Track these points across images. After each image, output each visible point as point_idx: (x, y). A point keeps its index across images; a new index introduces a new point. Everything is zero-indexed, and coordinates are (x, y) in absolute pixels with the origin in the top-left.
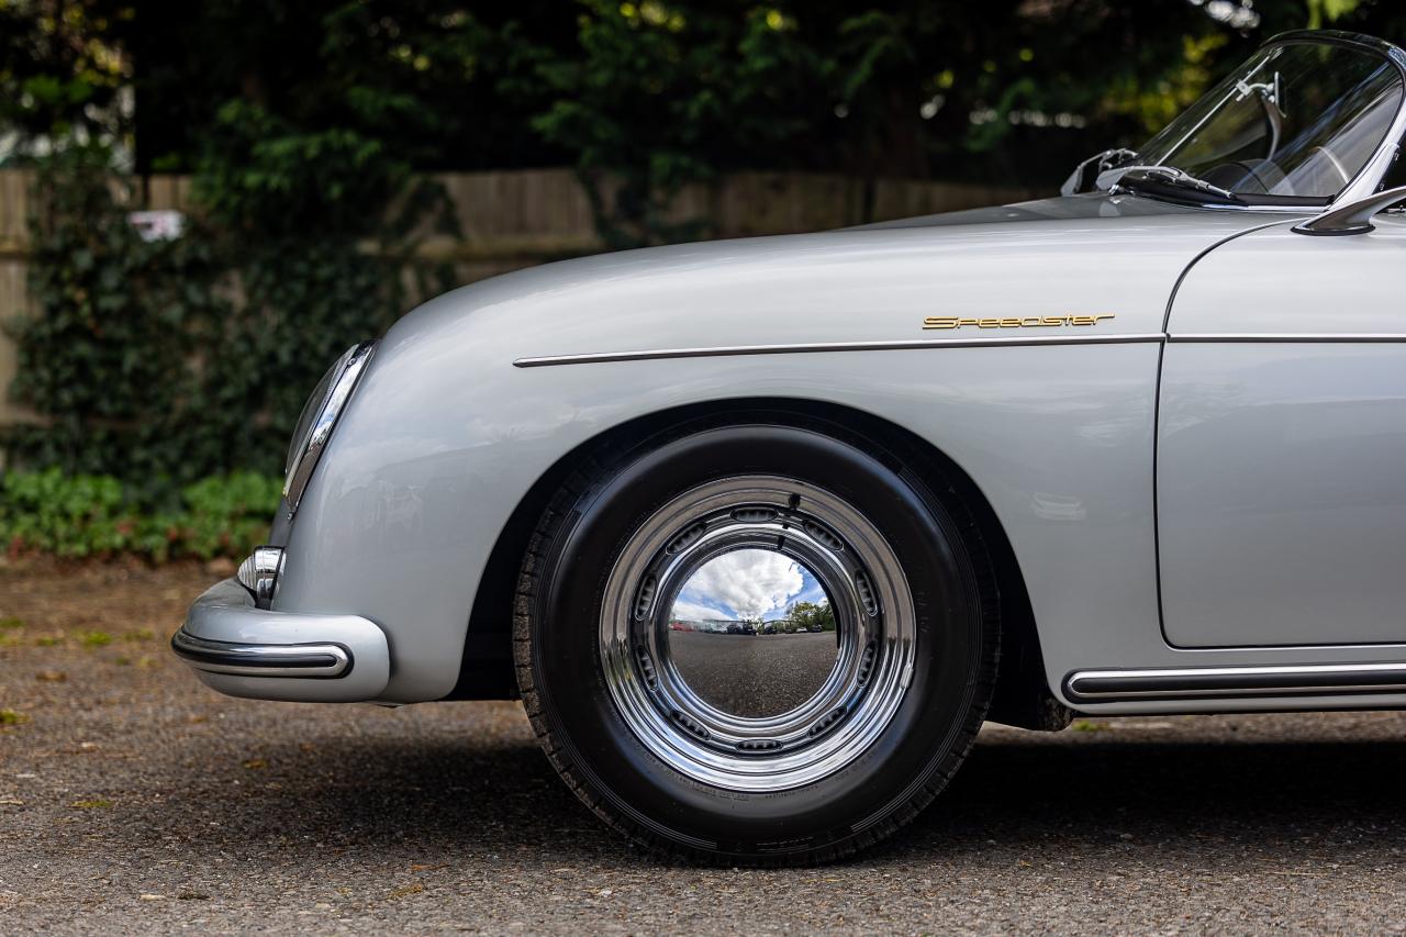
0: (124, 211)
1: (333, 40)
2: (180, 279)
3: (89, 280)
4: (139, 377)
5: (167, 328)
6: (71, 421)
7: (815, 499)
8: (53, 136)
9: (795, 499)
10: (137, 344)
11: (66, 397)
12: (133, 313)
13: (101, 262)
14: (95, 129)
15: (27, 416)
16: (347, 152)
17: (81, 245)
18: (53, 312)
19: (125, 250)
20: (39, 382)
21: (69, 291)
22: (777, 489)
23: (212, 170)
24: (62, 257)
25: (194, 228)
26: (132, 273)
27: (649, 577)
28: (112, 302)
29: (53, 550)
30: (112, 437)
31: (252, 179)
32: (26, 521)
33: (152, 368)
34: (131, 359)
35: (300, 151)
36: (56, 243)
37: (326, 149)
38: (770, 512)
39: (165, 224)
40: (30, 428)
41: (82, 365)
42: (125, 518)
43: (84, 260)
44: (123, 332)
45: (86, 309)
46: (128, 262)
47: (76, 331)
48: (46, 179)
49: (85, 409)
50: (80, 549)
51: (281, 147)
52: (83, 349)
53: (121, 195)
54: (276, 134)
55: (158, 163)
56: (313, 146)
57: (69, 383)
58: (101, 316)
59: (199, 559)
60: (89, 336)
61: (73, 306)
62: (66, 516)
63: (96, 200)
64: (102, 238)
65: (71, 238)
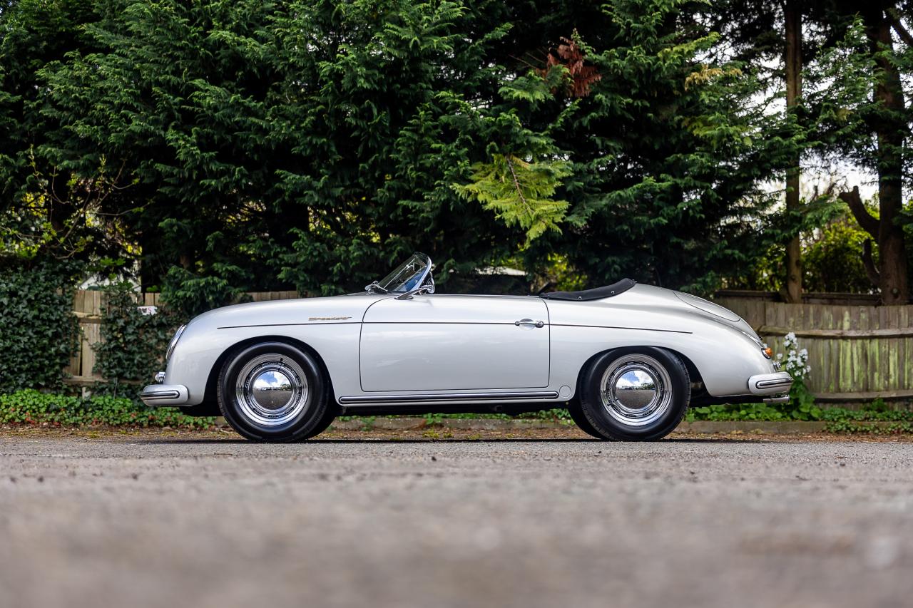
0: (136, 305)
1: (211, 245)
2: (156, 330)
3: (123, 330)
4: (140, 365)
5: (151, 347)
6: (115, 380)
7: (287, 359)
8: (110, 279)
9: (282, 359)
10: (140, 353)
11: (114, 371)
12: (139, 342)
13: (127, 323)
14: (127, 275)
15: (99, 379)
16: (215, 284)
17: (120, 317)
18: (110, 341)
19: (136, 318)
20: (104, 366)
21: (115, 333)
22: (278, 357)
23: (168, 290)
24: (114, 321)
25: (161, 312)
26: (138, 327)
27: (248, 377)
28: (131, 338)
29: (108, 422)
30: (130, 386)
31: (181, 293)
32: (98, 413)
33: (145, 362)
34: (137, 358)
35: (198, 284)
36: (111, 317)
37: (207, 283)
38: (276, 362)
39: (151, 310)
40: (100, 383)
41: (119, 360)
42: (134, 412)
43: (121, 323)
44: (135, 348)
45: (121, 340)
46: (137, 324)
47: (118, 348)
48: (108, 293)
49: (120, 376)
50: (118, 422)
51: (190, 282)
52: (120, 354)
53: (135, 299)
54: (190, 278)
55: (149, 289)
56: (203, 282)
57: (114, 367)
58: (127, 343)
59: (159, 426)
60: (121, 349)
61: (116, 339)
62: (113, 411)
63: (125, 301)
64: (128, 315)
65: (116, 315)
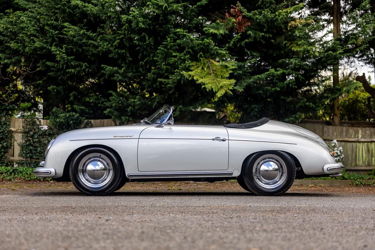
0: (38, 125)
1: (72, 98)
2: (47, 136)
3: (32, 136)
4: (40, 153)
6: (29, 159)
7: (103, 156)
10: (40, 147)
11: (28, 155)
12: (39, 142)
13: (34, 133)
15: (21, 159)
16: (73, 116)
17: (31, 131)
18: (26, 141)
19: (38, 131)
20: (24, 153)
21: (29, 138)
22: (99, 154)
23: (52, 119)
24: (28, 132)
25: (50, 128)
26: (39, 135)
27: (84, 164)
28: (36, 140)
29: (25, 179)
31: (58, 120)
32: (20, 174)
33: (42, 151)
34: (39, 149)
35: (66, 116)
36: (27, 130)
37: (70, 115)
38: (98, 157)
39: (45, 127)
40: (22, 161)
41: (31, 150)
43: (32, 133)
44: (38, 145)
45: (32, 141)
46: (39, 134)
47: (30, 145)
48: (26, 120)
49: (31, 157)
50: (29, 179)
51: (62, 115)
52: (31, 148)
54: (62, 113)
55: (44, 118)
56: (68, 115)
57: (28, 153)
58: (34, 142)
60: (32, 145)
61: (30, 140)
62: (27, 174)
63: (34, 123)
64: (35, 130)
65: (29, 130)
